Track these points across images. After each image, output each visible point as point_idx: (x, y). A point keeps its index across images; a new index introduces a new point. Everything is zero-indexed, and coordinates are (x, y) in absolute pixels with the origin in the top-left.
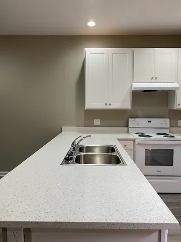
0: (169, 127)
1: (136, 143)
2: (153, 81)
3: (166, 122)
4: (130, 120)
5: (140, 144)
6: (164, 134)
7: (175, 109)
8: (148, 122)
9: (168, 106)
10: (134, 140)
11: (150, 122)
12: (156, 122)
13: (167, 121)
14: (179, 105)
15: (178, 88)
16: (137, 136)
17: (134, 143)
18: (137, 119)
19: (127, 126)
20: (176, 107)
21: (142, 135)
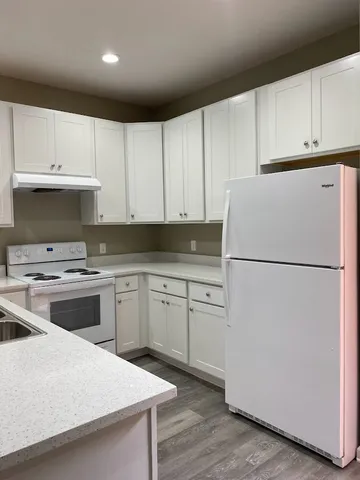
0: (85, 256)
1: (32, 294)
2: (54, 171)
3: (80, 249)
4: (11, 249)
5: (39, 295)
6: (80, 270)
7: (96, 224)
8: (48, 250)
9: (80, 219)
10: (27, 289)
11: (52, 250)
12: (61, 250)
13: (82, 246)
14: (102, 216)
15: (99, 188)
16: (29, 280)
17: (28, 295)
18: (24, 247)
19: (5, 263)
20: (98, 221)
21: (40, 277)
